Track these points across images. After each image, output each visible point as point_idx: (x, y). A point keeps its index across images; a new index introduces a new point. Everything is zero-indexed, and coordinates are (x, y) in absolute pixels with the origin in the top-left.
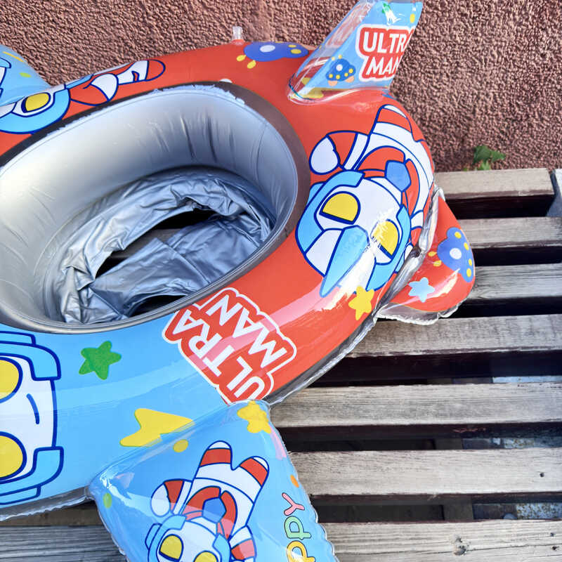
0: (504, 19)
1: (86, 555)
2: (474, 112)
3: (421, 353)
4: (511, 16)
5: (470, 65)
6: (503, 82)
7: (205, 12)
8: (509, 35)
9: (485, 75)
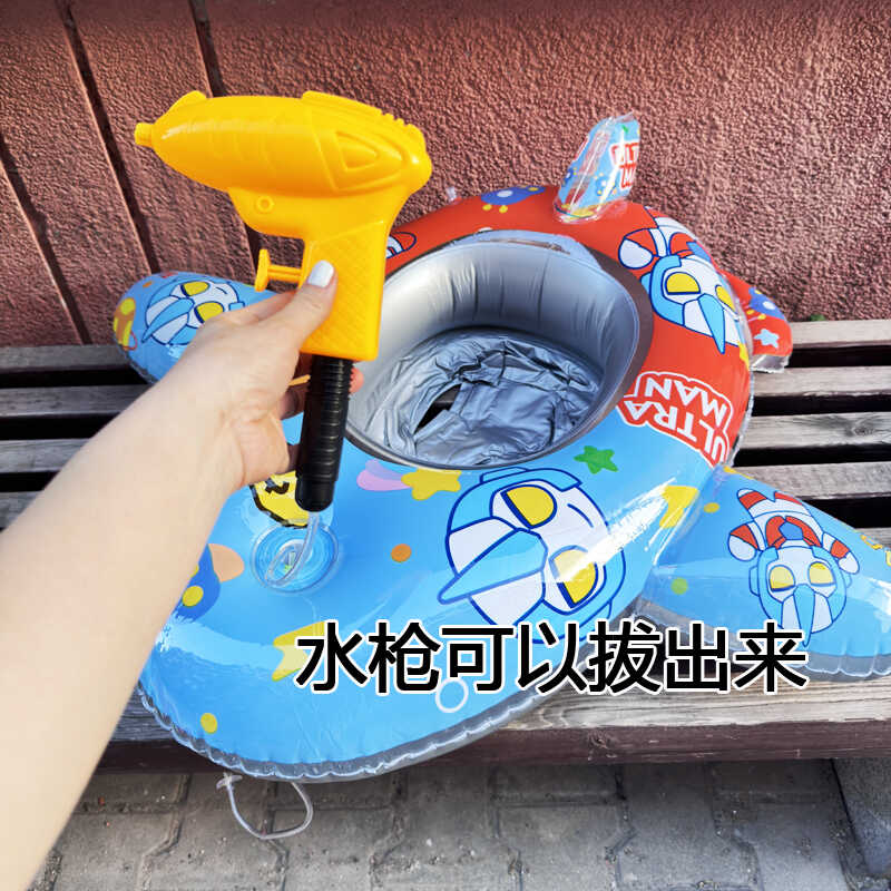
7: (533, 166)
9: (823, 234)
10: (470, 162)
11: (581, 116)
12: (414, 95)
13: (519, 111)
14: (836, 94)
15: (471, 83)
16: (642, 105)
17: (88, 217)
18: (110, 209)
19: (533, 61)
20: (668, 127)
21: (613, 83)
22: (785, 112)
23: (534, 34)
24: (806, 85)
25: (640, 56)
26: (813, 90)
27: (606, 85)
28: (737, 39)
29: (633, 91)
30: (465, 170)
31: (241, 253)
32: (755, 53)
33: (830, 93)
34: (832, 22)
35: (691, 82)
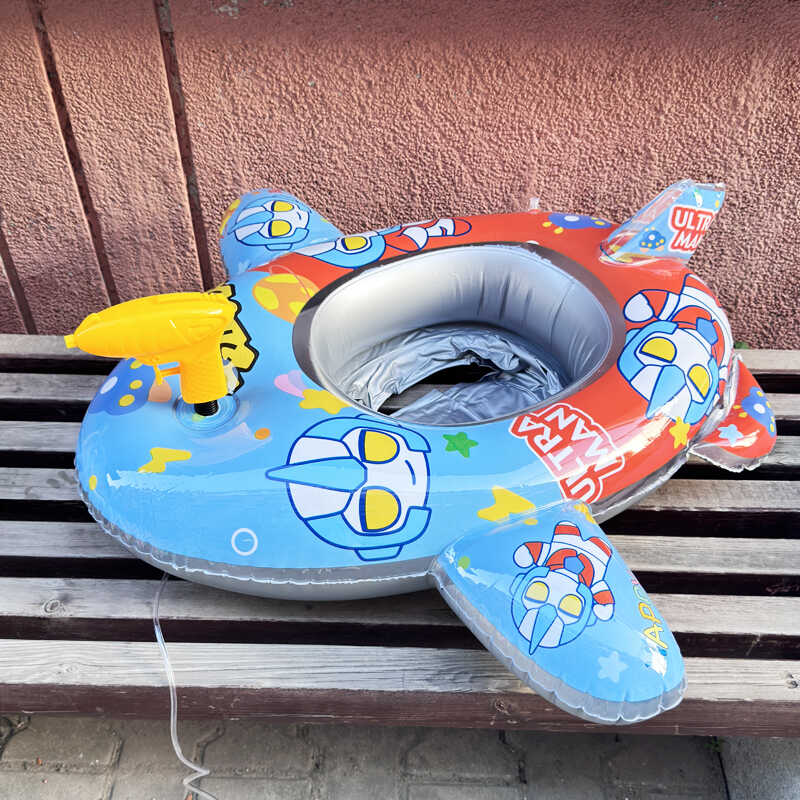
0: (773, 211)
1: (406, 673)
2: (736, 304)
3: (727, 510)
5: (735, 253)
6: (768, 274)
7: (474, 186)
8: (777, 227)
9: (750, 265)
10: (413, 178)
11: (523, 141)
12: (364, 112)
13: (463, 132)
14: (767, 132)
15: (420, 104)
16: (581, 133)
17: (42, 212)
18: (66, 205)
19: (480, 87)
20: (606, 156)
21: (555, 111)
22: (718, 147)
23: (482, 60)
24: (739, 123)
25: (581, 87)
26: (745, 127)
27: (547, 113)
28: (675, 75)
29: (574, 119)
30: (409, 186)
31: (188, 254)
32: (691, 89)
33: (761, 131)
34: (765, 64)
35: (629, 114)
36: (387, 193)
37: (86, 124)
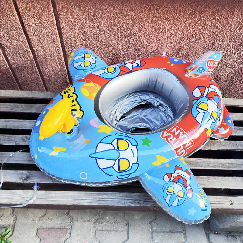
4: (236, 54)
5: (222, 66)
7: (148, 44)
9: (226, 69)
10: (129, 41)
11: (163, 32)
12: (115, 22)
13: (145, 29)
14: (236, 32)
15: (132, 20)
16: (181, 30)
17: (17, 49)
18: (24, 47)
19: (151, 15)
20: (187, 37)
21: (173, 23)
22: (221, 35)
23: (152, 7)
24: (228, 29)
25: (182, 16)
26: (230, 30)
27: (171, 24)
28: (211, 13)
29: (178, 26)
30: (128, 44)
31: (62, 61)
32: (215, 18)
33: (235, 31)
34: (239, 11)
35: (195, 25)
36: (121, 46)
37: (28, 23)
